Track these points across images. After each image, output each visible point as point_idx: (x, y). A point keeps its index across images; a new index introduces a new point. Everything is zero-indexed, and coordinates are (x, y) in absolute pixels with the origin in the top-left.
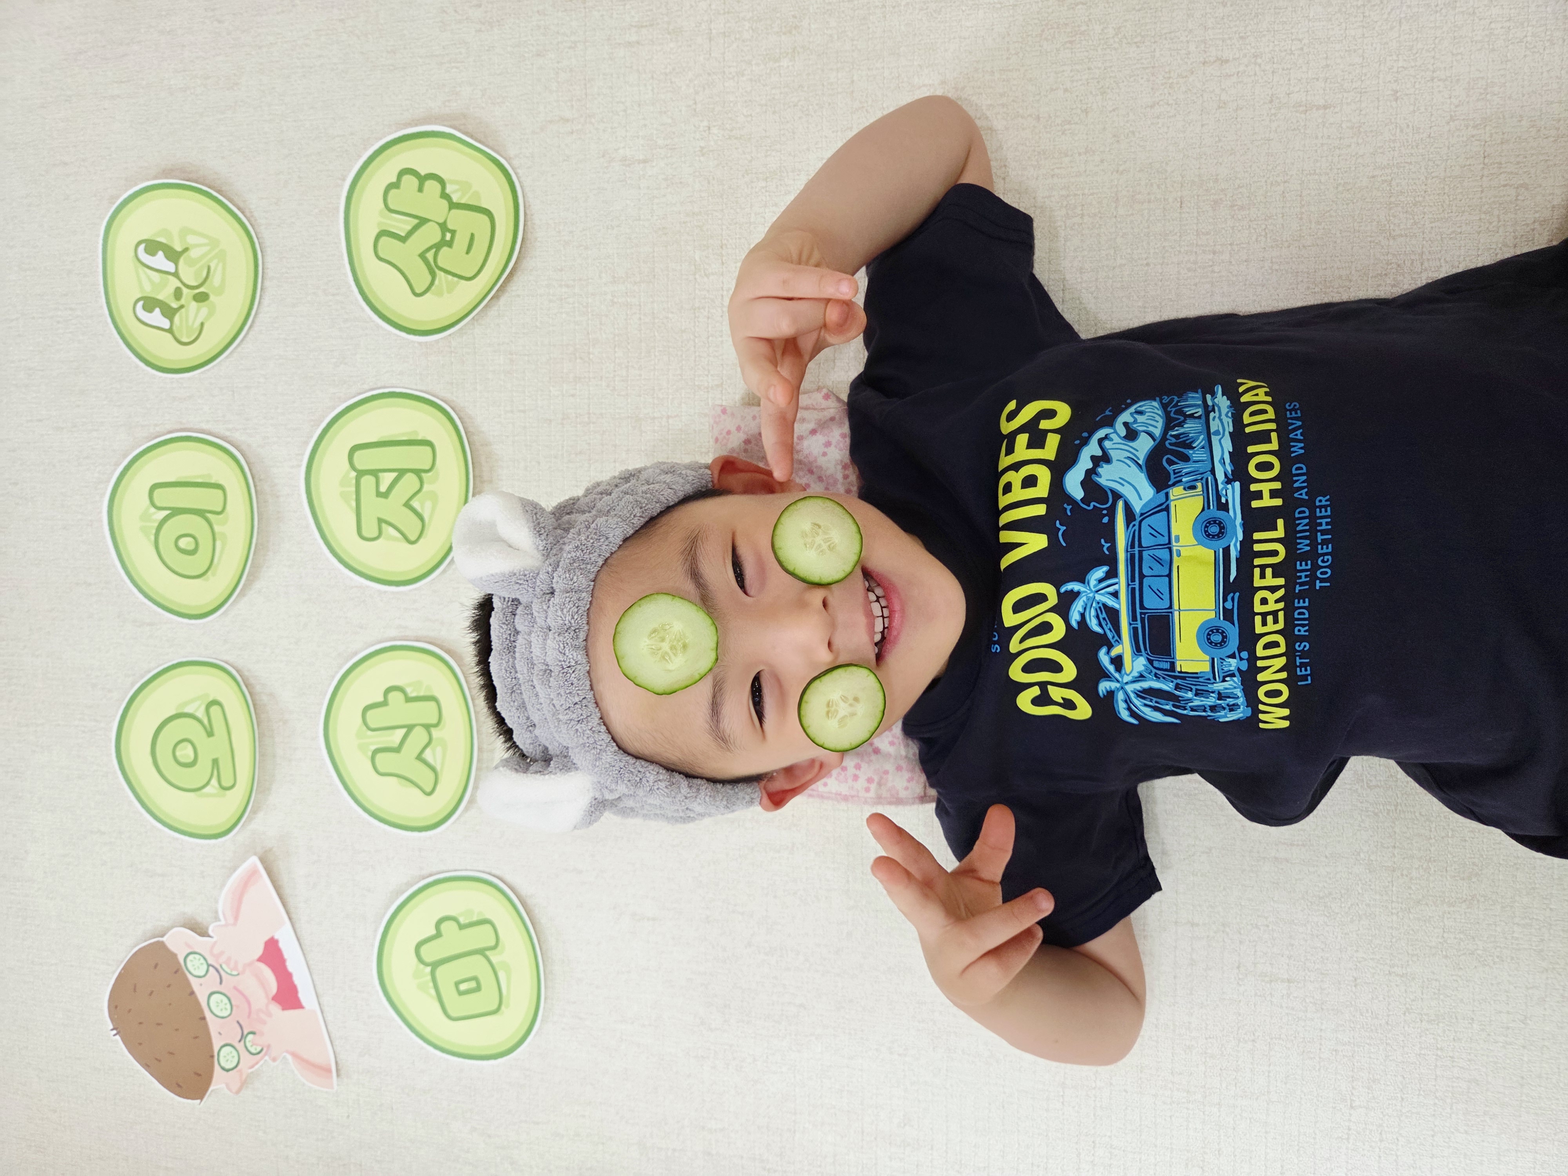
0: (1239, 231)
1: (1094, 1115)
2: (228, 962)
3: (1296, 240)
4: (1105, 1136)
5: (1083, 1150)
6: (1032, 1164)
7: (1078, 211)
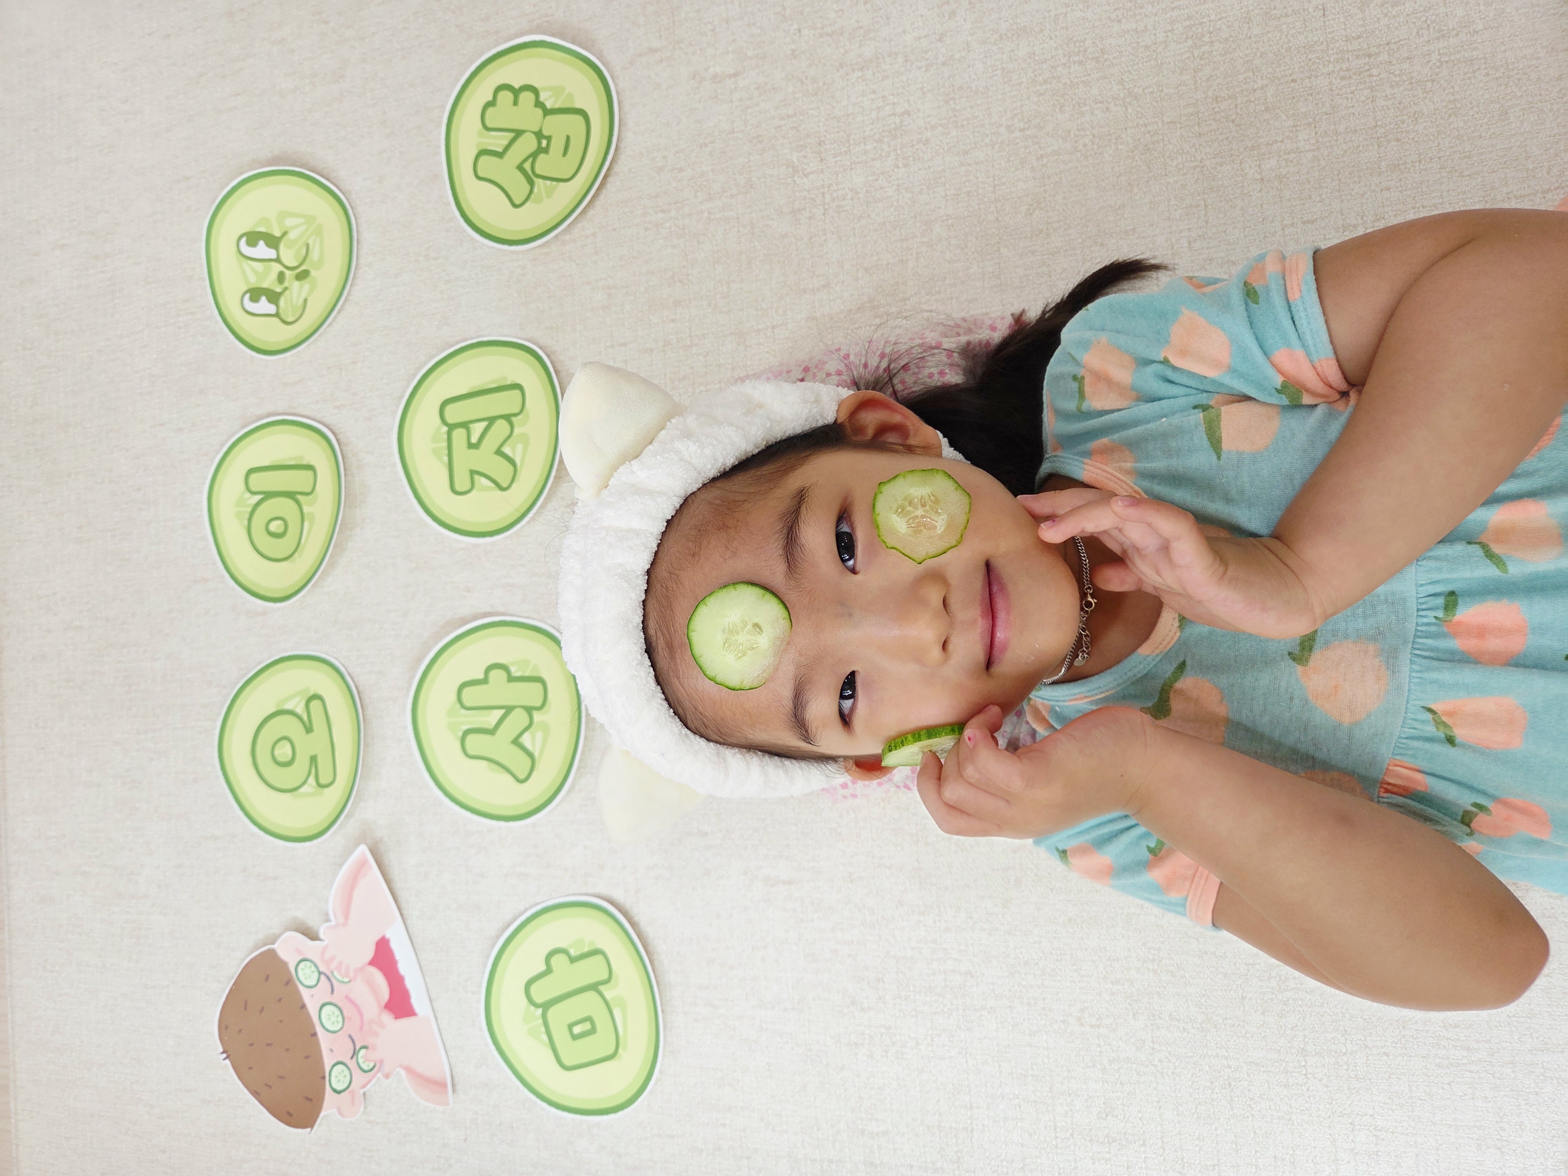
0: (1397, 28)
1: (1349, 1089)
2: (339, 968)
3: (1464, 27)
4: (1367, 1114)
5: (1339, 1135)
6: (1275, 1157)
7: (1206, 39)
